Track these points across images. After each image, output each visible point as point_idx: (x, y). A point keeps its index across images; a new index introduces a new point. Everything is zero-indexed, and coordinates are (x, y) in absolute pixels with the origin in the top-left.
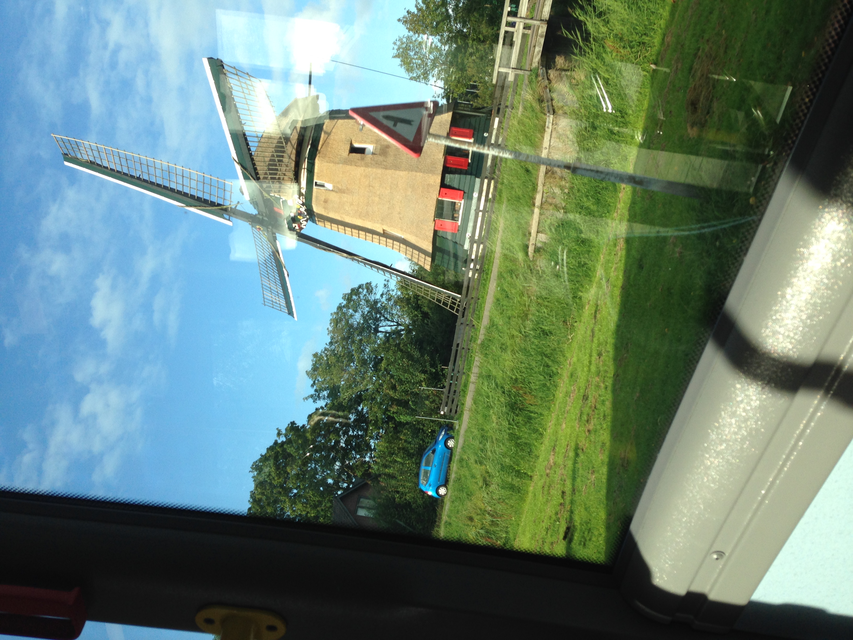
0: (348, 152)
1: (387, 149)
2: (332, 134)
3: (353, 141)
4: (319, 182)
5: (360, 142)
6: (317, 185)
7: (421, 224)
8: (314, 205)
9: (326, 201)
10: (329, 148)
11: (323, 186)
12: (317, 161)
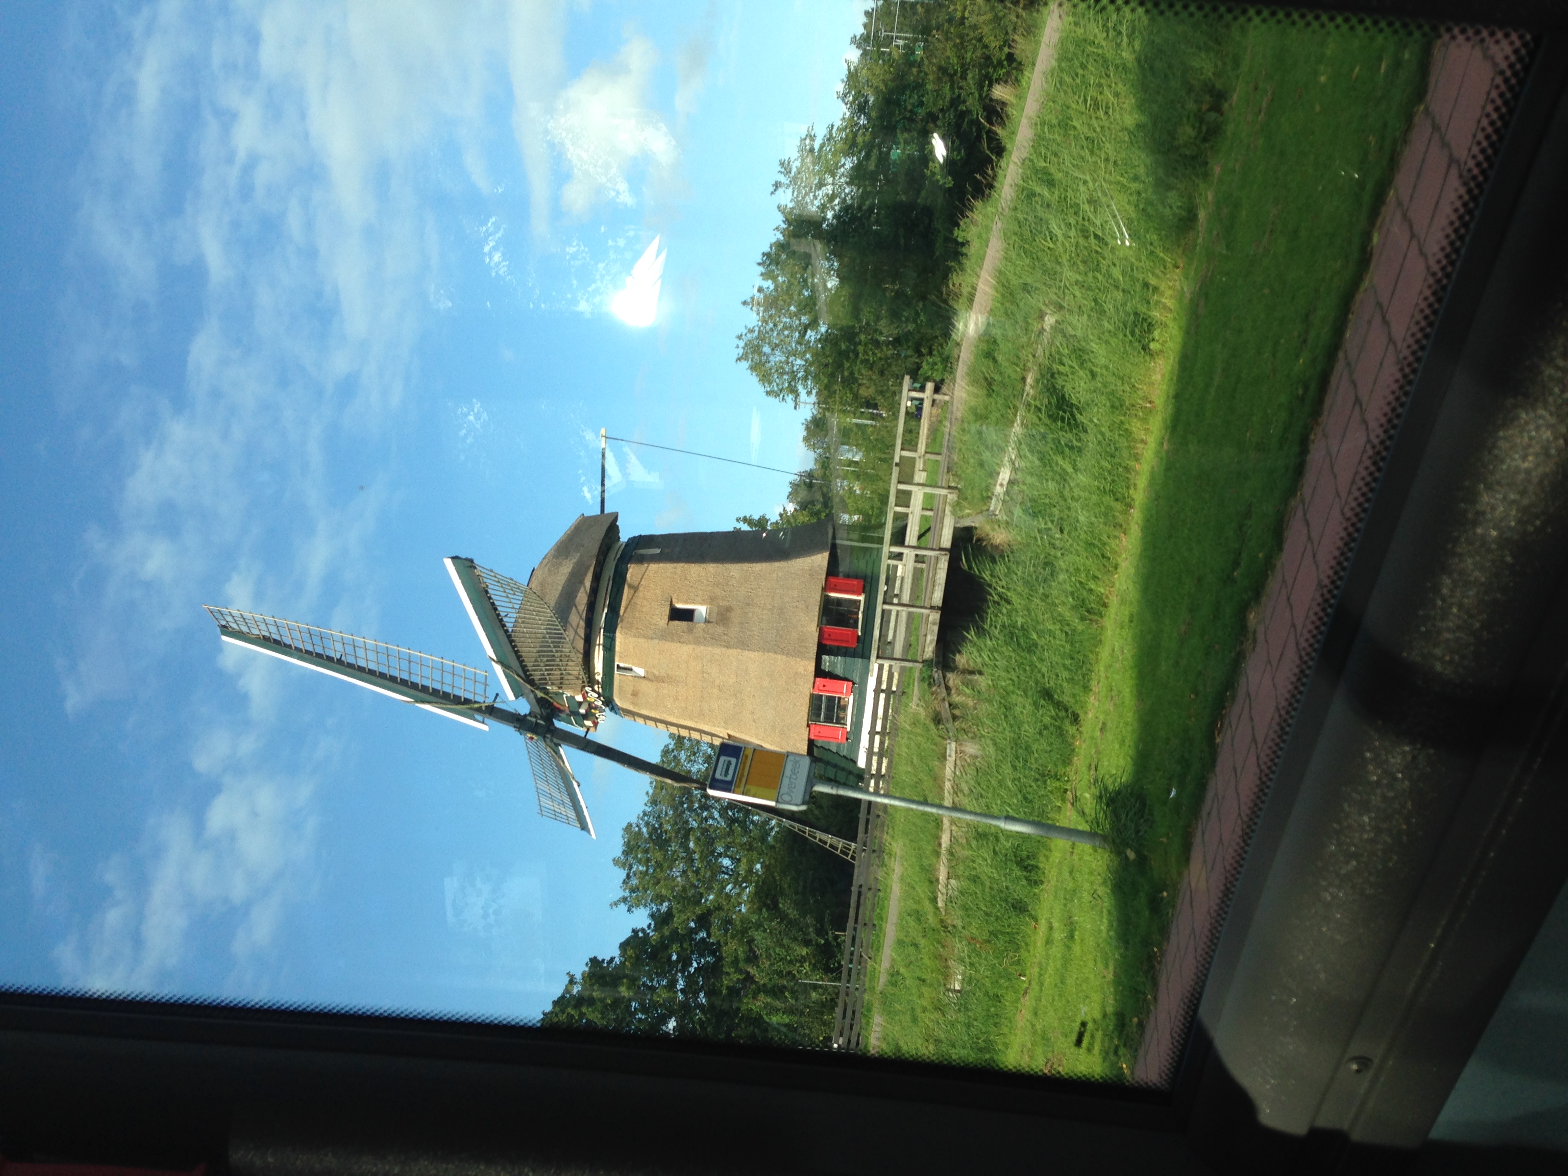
0: (666, 618)
1: (729, 614)
2: (641, 589)
3: (674, 600)
4: (622, 665)
5: (686, 602)
6: (620, 669)
7: (788, 731)
8: (616, 699)
9: (635, 694)
10: (637, 613)
11: (629, 670)
12: (619, 635)
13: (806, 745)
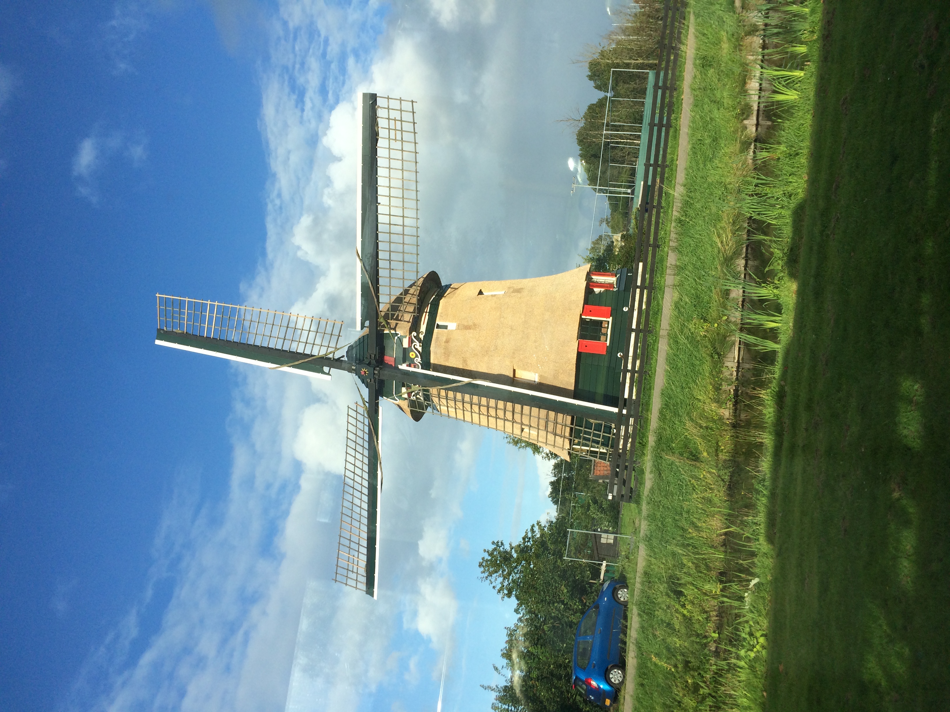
0: (477, 294)
1: (521, 290)
2: (459, 289)
3: (482, 290)
4: (441, 324)
5: (490, 291)
6: (438, 327)
7: (562, 347)
8: (432, 349)
9: (447, 341)
10: (456, 295)
11: (445, 327)
12: (442, 302)
13: (576, 355)
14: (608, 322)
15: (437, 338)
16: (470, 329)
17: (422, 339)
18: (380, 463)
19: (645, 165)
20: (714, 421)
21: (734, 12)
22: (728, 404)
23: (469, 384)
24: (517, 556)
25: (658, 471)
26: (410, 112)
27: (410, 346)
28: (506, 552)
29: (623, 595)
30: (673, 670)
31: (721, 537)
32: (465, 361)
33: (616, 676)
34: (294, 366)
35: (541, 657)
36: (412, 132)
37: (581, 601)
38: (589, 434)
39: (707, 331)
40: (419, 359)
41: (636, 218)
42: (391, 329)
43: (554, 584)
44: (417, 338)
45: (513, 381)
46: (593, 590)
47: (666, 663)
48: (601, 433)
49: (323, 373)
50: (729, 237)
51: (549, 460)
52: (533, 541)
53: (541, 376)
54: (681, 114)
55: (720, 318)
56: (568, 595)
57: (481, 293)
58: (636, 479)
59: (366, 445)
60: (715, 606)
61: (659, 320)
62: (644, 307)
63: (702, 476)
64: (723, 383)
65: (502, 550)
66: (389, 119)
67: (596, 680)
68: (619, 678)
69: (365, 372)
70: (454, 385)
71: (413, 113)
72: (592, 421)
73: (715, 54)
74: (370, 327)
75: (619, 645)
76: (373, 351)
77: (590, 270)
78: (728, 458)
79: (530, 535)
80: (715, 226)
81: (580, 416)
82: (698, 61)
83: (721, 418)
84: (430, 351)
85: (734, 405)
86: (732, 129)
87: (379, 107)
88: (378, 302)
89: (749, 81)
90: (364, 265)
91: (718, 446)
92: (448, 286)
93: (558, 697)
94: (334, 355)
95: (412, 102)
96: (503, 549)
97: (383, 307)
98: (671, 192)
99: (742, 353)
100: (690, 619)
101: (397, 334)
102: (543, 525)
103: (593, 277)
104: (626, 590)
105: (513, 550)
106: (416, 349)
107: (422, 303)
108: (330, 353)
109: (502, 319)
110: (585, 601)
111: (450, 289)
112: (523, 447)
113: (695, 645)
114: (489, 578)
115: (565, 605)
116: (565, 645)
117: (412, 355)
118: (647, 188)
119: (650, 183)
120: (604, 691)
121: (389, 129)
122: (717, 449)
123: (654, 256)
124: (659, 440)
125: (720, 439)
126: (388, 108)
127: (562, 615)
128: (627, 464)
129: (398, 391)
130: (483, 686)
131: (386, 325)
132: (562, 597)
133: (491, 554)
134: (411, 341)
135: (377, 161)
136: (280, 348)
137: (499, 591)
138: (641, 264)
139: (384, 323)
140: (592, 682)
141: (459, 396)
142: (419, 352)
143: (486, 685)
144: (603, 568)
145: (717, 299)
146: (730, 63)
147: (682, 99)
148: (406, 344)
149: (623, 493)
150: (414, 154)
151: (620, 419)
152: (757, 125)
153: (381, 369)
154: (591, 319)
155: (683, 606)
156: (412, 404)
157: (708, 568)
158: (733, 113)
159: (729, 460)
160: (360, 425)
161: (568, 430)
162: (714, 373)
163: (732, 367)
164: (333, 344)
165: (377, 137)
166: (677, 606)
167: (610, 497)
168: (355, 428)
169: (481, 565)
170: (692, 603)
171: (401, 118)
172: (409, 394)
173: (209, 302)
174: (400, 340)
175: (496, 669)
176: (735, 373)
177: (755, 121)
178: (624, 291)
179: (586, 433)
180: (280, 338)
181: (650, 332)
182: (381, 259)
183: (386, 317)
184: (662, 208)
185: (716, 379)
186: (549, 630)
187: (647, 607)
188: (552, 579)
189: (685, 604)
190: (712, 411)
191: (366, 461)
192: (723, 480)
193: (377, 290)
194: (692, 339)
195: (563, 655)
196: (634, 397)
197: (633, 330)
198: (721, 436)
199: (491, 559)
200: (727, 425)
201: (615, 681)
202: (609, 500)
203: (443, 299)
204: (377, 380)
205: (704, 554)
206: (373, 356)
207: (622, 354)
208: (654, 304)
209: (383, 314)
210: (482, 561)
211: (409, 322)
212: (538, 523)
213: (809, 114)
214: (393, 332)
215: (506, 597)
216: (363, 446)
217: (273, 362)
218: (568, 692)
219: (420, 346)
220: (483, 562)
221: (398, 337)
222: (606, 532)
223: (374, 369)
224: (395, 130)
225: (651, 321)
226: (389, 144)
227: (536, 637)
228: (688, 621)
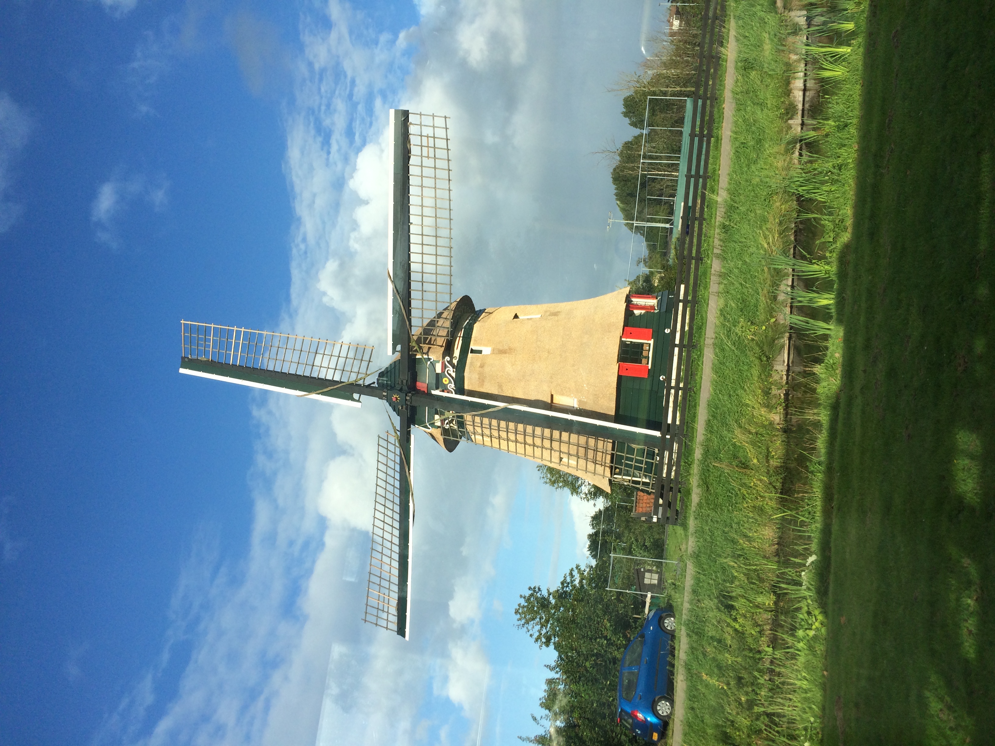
0: (513, 318)
1: (558, 313)
2: (494, 313)
3: (518, 314)
4: (476, 348)
5: (526, 315)
6: (473, 351)
7: (602, 370)
8: (466, 374)
9: (482, 366)
10: (491, 319)
11: (480, 352)
12: (476, 326)
13: (616, 379)
14: (650, 344)
15: (471, 363)
16: (506, 353)
17: (456, 364)
18: (412, 494)
19: (686, 176)
20: (764, 426)
21: (776, 13)
22: (778, 409)
23: (505, 410)
24: (556, 602)
25: (705, 484)
26: (443, 128)
27: (443, 371)
28: (543, 598)
29: (669, 623)
30: (725, 688)
31: (773, 547)
32: (500, 386)
33: (663, 708)
34: (323, 394)
35: (583, 695)
36: (444, 149)
37: (625, 636)
38: (631, 460)
39: (754, 334)
40: (453, 385)
41: (675, 248)
42: (424, 353)
43: (596, 618)
44: (450, 362)
45: (550, 406)
46: (637, 625)
47: (717, 681)
48: (644, 459)
49: (353, 400)
50: (776, 238)
51: (588, 500)
52: (572, 586)
53: (580, 402)
54: (722, 123)
55: (768, 320)
56: (611, 629)
57: (516, 317)
58: (682, 500)
59: (397, 476)
60: (768, 619)
61: (703, 334)
62: (687, 328)
63: (752, 484)
64: (773, 387)
65: (539, 596)
66: (421, 136)
67: (642, 712)
68: (668, 710)
69: (397, 398)
70: (490, 410)
71: (447, 129)
72: (634, 446)
73: (757, 56)
74: (402, 351)
75: (667, 668)
76: (404, 377)
77: (629, 292)
78: (779, 464)
79: (568, 580)
80: (761, 228)
81: (621, 441)
82: (739, 64)
83: (771, 423)
84: (464, 376)
85: (784, 410)
86: (777, 129)
87: (411, 123)
88: (411, 326)
89: (793, 81)
90: (396, 287)
91: (769, 452)
92: (482, 311)
93: (602, 737)
94: (364, 381)
95: (446, 117)
96: (541, 595)
97: (416, 331)
98: (714, 197)
99: (791, 356)
100: (743, 633)
101: (429, 359)
102: (582, 569)
103: (633, 299)
104: (672, 619)
105: (551, 596)
106: (450, 375)
107: (455, 327)
108: (361, 379)
109: (539, 343)
110: (629, 636)
111: (484, 314)
112: (561, 487)
113: (748, 660)
114: (526, 626)
115: (607, 640)
116: (608, 683)
117: (446, 381)
118: (687, 209)
119: (690, 204)
120: (651, 724)
121: (422, 146)
122: (768, 457)
123: (697, 269)
124: (706, 453)
125: (770, 444)
126: (421, 125)
127: (605, 651)
128: (671, 485)
129: (431, 418)
130: (520, 738)
131: (418, 350)
132: (605, 633)
133: (528, 600)
134: (444, 367)
135: (409, 179)
136: (309, 375)
137: (537, 640)
138: (683, 287)
139: (417, 347)
140: (638, 714)
141: (494, 422)
142: (452, 377)
143: (524, 736)
144: (648, 600)
145: (765, 302)
146: (773, 62)
147: (724, 108)
148: (439, 370)
149: (668, 515)
150: (447, 172)
151: (664, 445)
152: (803, 124)
153: (413, 394)
154: (631, 342)
155: (735, 620)
156: (445, 432)
157: (761, 580)
158: (777, 113)
159: (781, 466)
160: (391, 456)
161: (609, 457)
162: (763, 377)
163: (782, 371)
164: (363, 370)
165: (410, 155)
166: (729, 620)
167: (655, 520)
168: (385, 458)
169: (517, 612)
170: (745, 616)
171: (434, 134)
172: (443, 421)
173: (235, 329)
174: (433, 365)
175: (535, 719)
176: (785, 377)
177: (800, 121)
178: (666, 311)
179: (628, 459)
180: (309, 365)
181: (694, 347)
182: (413, 281)
183: (418, 341)
184: (704, 219)
185: (766, 383)
186: (591, 667)
187: (696, 626)
188: (593, 613)
189: (736, 618)
190: (761, 416)
191: (397, 492)
192: (774, 487)
193: (409, 313)
194: (739, 344)
195: (606, 693)
196: (678, 423)
197: (676, 345)
198: (772, 442)
199: (528, 605)
200: (778, 430)
201: (663, 713)
202: (654, 523)
203: (477, 323)
204: (409, 407)
205: (756, 565)
206: (405, 381)
207: (664, 377)
208: (697, 318)
209: (415, 338)
210: (518, 607)
211: (442, 346)
212: (577, 567)
213: (857, 84)
214: (425, 356)
215: (543, 645)
216: (394, 478)
217: (301, 390)
218: (612, 731)
219: (453, 372)
220: (519, 609)
221: (431, 362)
222: (650, 571)
223: (406, 395)
224: (428, 147)
225: (695, 336)
226: (422, 162)
227: (578, 674)
228: (740, 635)
